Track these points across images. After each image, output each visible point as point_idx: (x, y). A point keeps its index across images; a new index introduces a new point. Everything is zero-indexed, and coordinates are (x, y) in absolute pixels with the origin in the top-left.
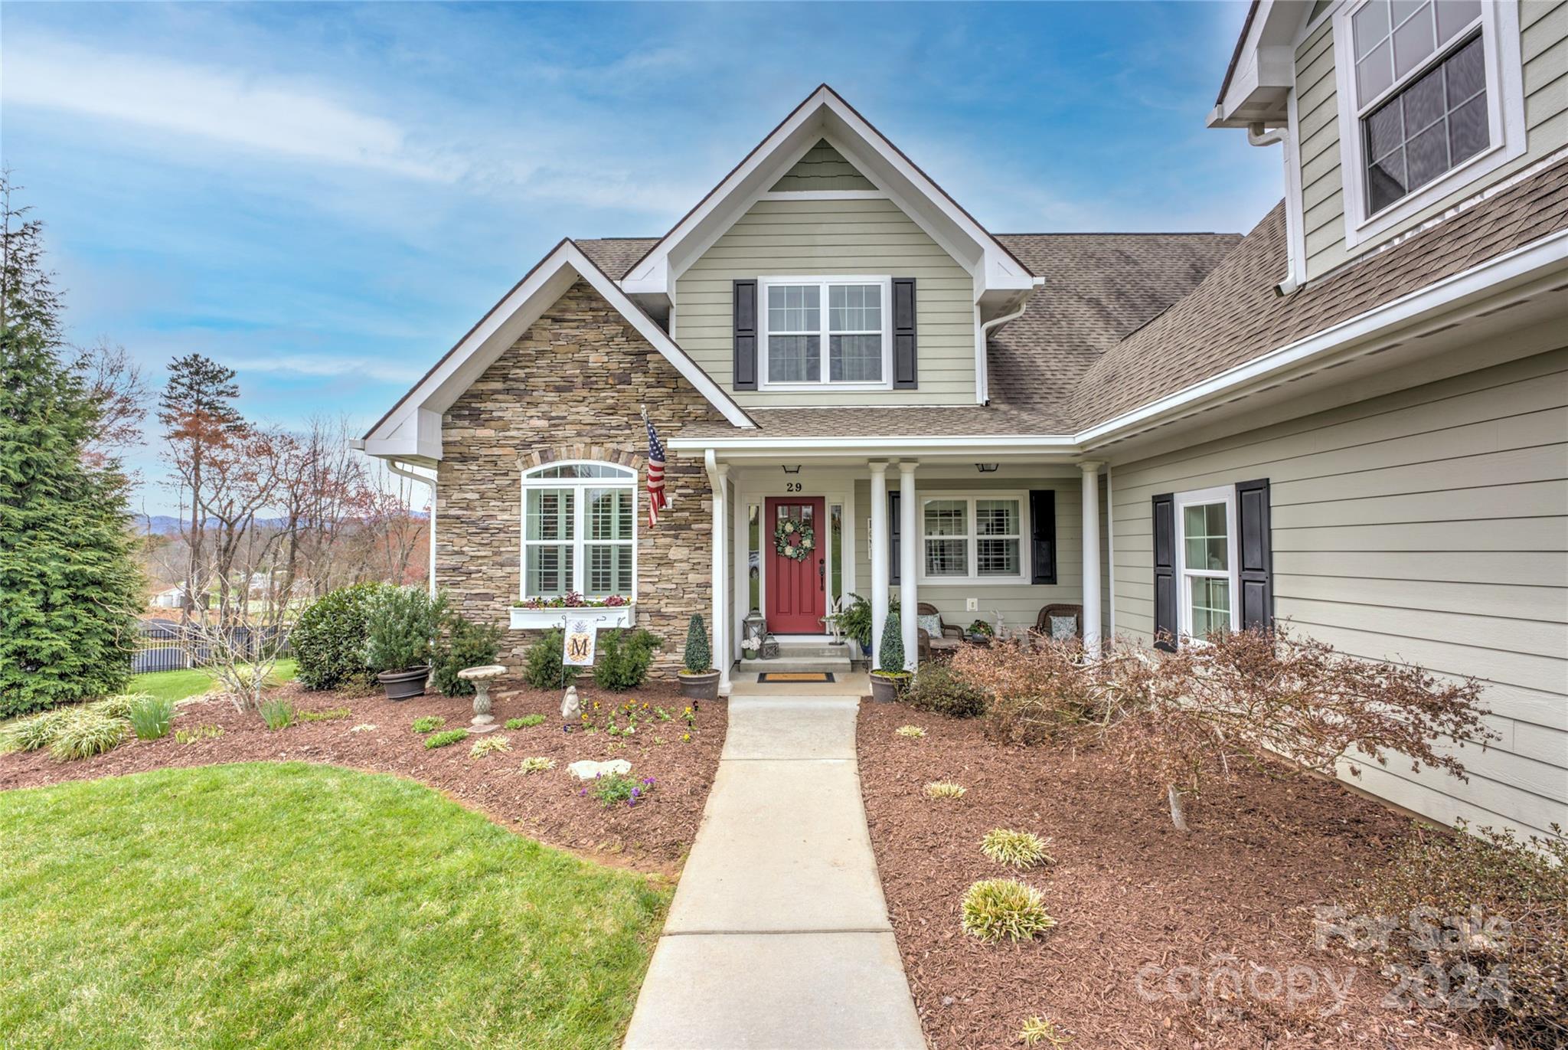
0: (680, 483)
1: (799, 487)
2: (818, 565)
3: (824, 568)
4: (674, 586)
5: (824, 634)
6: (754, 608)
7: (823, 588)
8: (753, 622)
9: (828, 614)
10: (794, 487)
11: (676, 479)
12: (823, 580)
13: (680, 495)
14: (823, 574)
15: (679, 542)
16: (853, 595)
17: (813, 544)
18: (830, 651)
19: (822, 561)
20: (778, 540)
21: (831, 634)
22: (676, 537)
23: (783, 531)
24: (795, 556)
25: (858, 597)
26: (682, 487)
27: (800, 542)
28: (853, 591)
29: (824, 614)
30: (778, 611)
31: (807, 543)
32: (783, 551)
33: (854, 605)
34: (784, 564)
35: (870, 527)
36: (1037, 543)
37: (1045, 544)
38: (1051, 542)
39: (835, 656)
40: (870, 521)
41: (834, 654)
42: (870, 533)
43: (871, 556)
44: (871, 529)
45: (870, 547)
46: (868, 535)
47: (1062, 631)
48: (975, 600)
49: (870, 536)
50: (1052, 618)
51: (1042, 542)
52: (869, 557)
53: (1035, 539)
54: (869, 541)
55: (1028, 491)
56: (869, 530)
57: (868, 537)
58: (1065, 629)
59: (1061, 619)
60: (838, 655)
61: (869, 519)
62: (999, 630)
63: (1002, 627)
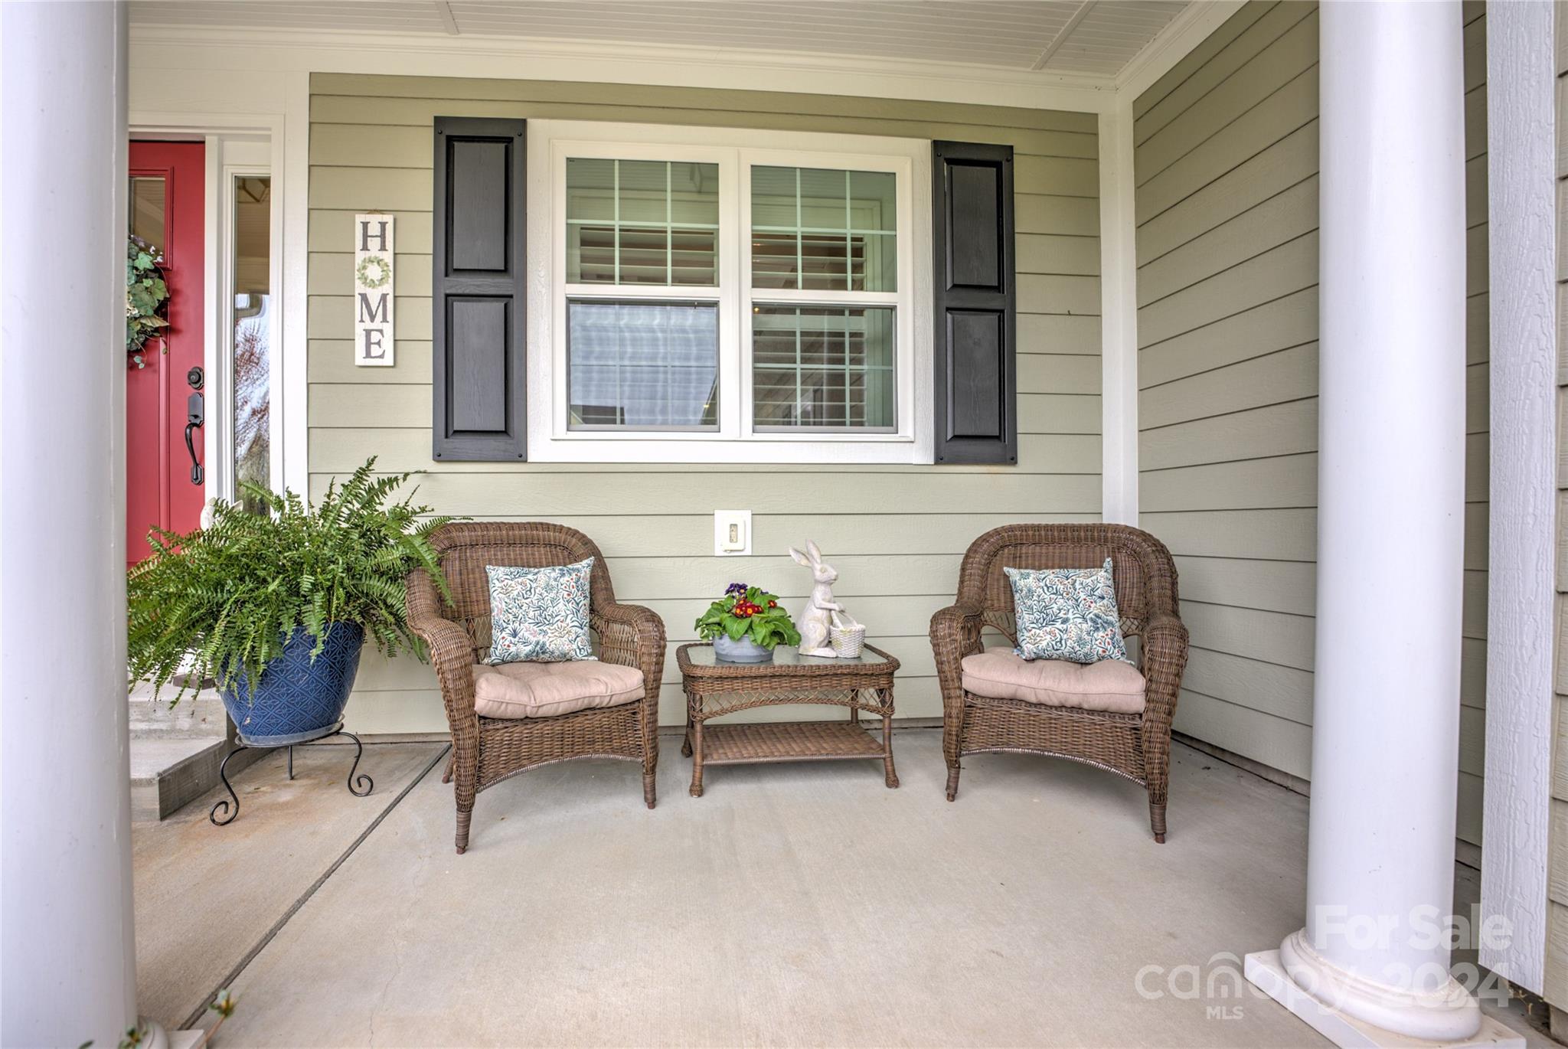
3: (204, 402)
7: (199, 475)
14: (197, 426)
19: (195, 378)
35: (365, 248)
36: (953, 320)
37: (982, 327)
38: (1001, 321)
39: (168, 732)
40: (365, 225)
41: (163, 726)
42: (364, 268)
43: (368, 355)
44: (367, 254)
45: (362, 321)
46: (357, 274)
47: (1058, 625)
48: (743, 517)
49: (364, 278)
50: (1014, 573)
51: (972, 320)
52: (360, 359)
53: (948, 309)
54: (358, 299)
55: (929, 141)
56: (360, 256)
57: (358, 283)
58: (1070, 615)
59: (1051, 575)
60: (181, 731)
61: (360, 218)
62: (818, 620)
63: (830, 610)
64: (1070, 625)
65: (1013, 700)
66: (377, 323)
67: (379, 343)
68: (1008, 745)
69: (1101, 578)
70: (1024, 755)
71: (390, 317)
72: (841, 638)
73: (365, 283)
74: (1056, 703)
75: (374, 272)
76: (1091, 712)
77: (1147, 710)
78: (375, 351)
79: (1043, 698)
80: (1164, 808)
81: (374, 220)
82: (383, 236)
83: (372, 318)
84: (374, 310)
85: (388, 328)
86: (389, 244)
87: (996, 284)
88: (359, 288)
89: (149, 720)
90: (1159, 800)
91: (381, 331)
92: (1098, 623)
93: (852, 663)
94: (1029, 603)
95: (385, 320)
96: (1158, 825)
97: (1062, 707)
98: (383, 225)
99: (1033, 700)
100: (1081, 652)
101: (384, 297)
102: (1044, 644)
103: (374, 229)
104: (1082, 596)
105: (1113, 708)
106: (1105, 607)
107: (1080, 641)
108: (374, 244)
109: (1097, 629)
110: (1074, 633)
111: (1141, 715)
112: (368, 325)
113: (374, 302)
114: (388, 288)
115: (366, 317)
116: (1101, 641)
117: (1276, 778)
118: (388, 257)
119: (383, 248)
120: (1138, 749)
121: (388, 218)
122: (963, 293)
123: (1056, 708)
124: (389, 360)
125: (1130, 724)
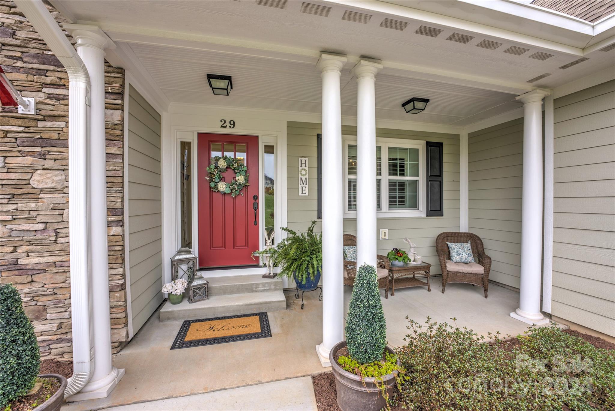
0: (48, 80)
1: (233, 124)
2: (251, 201)
3: (258, 204)
4: (41, 226)
5: (257, 266)
6: (186, 243)
7: (256, 223)
8: (182, 261)
9: (262, 248)
10: (228, 124)
11: (44, 73)
12: (256, 215)
13: (50, 96)
14: (256, 210)
15: (49, 163)
16: (286, 229)
17: (247, 180)
18: (264, 285)
19: (256, 198)
20: (211, 175)
21: (265, 266)
22: (43, 157)
23: (216, 167)
24: (228, 191)
25: (291, 232)
26: (52, 85)
27: (234, 178)
28: (285, 226)
29: (257, 247)
30: (211, 246)
31: (241, 179)
32: (216, 187)
33: (288, 239)
34: (217, 198)
35: (301, 166)
36: (431, 183)
37: (436, 184)
38: (440, 183)
39: (269, 289)
40: (301, 160)
41: (268, 288)
42: (301, 171)
43: (302, 193)
44: (301, 168)
45: (301, 184)
46: (299, 173)
47: (461, 255)
48: (386, 231)
49: (301, 174)
50: (449, 244)
51: (434, 183)
52: (300, 194)
53: (429, 181)
54: (300, 179)
55: (425, 142)
56: (300, 168)
57: (300, 175)
58: (463, 253)
59: (458, 245)
60: (272, 289)
61: (300, 159)
62: (412, 256)
63: (414, 253)
64: (463, 256)
65: (458, 272)
66: (304, 185)
67: (305, 190)
68: (456, 281)
69: (469, 245)
70: (459, 283)
71: (307, 184)
72: (418, 260)
73: (301, 175)
74: (467, 272)
75: (303, 172)
76: (473, 274)
77: (484, 273)
78: (304, 192)
79: (464, 272)
80: (487, 292)
81: (303, 159)
82: (305, 163)
83: (303, 184)
84: (304, 182)
85: (307, 186)
86: (307, 165)
87: (439, 175)
88: (300, 176)
89: (264, 287)
90: (486, 290)
91: (305, 187)
92: (469, 255)
93: (420, 265)
94: (454, 250)
95: (306, 184)
96: (486, 295)
97: (468, 273)
98: (306, 160)
99: (462, 272)
100: (466, 261)
101: (306, 179)
102: (458, 259)
103: (303, 162)
104: (465, 249)
105: (478, 273)
106: (470, 252)
107: (466, 259)
108: (303, 165)
109: (469, 256)
110: (464, 257)
111: (483, 274)
112: (302, 186)
113: (304, 180)
114: (307, 176)
115: (302, 184)
116: (470, 259)
117: (501, 285)
118: (307, 168)
119: (306, 166)
120: (483, 281)
121: (307, 159)
122: (433, 177)
123: (466, 273)
124: (307, 194)
125: (481, 276)
